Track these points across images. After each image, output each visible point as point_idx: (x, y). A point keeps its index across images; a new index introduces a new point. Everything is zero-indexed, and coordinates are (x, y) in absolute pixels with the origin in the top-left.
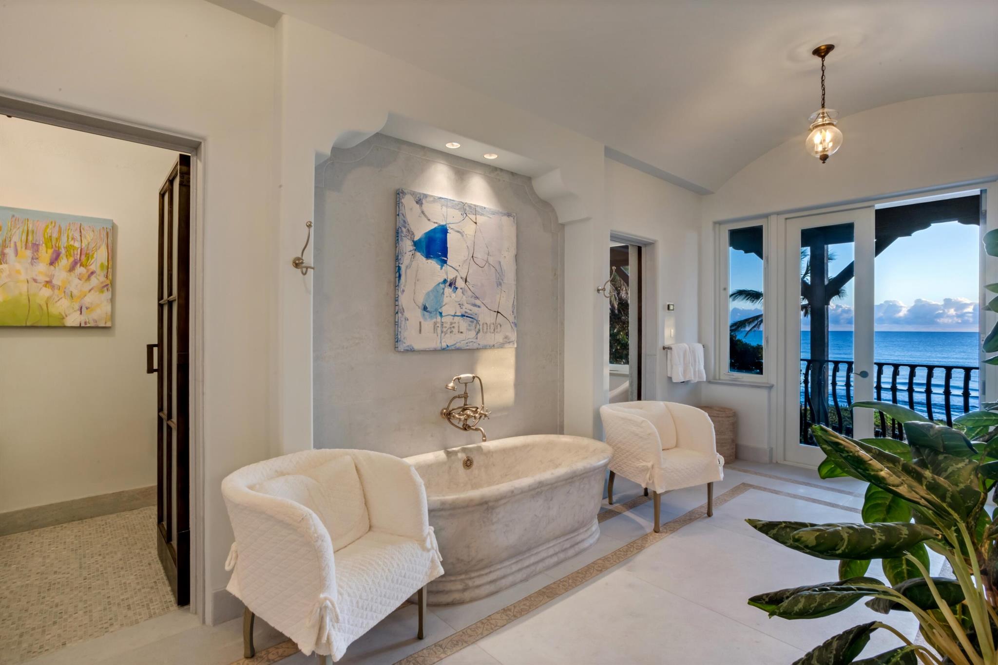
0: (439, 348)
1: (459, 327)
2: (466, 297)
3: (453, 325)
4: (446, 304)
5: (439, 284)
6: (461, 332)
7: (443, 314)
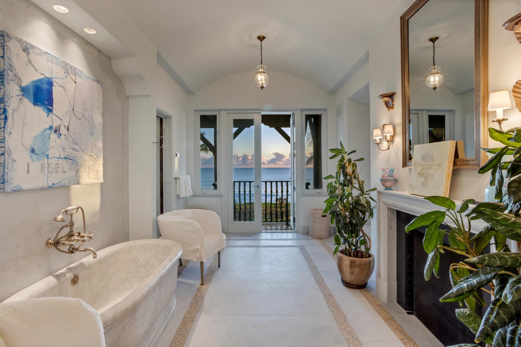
0: (46, 186)
1: (63, 167)
2: (68, 143)
3: (58, 166)
4: (52, 148)
5: (46, 130)
6: (65, 172)
7: (50, 157)
